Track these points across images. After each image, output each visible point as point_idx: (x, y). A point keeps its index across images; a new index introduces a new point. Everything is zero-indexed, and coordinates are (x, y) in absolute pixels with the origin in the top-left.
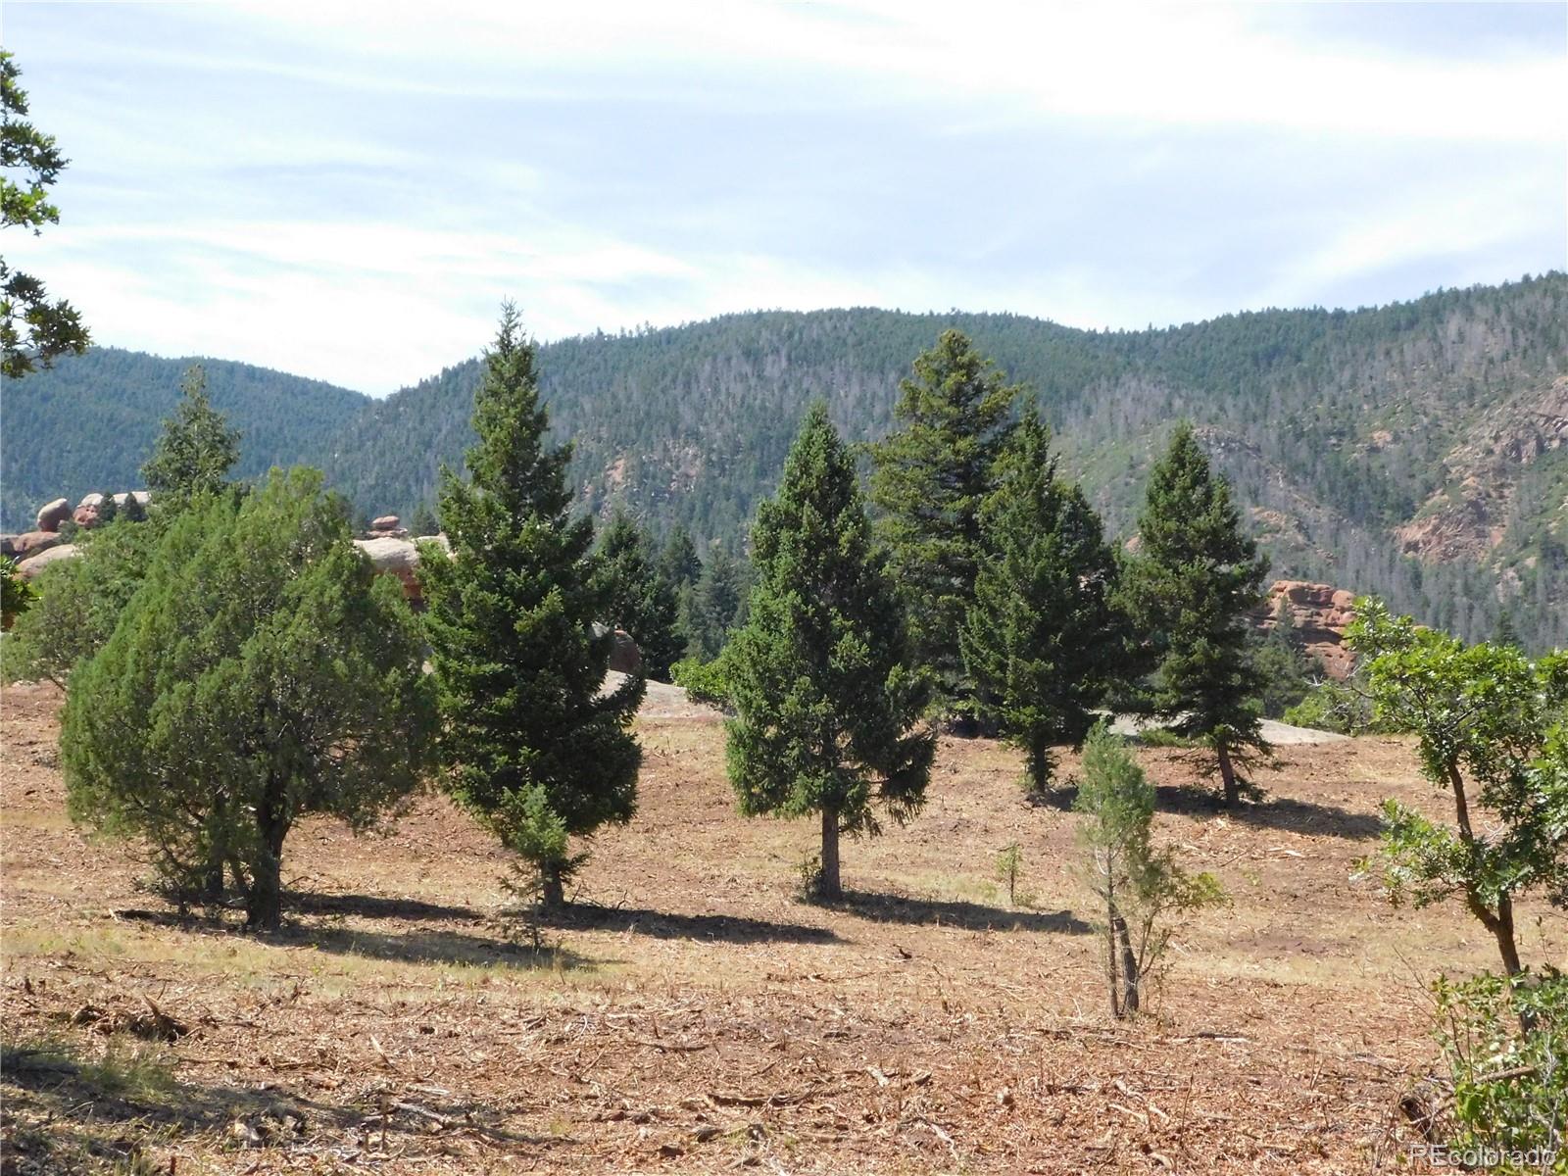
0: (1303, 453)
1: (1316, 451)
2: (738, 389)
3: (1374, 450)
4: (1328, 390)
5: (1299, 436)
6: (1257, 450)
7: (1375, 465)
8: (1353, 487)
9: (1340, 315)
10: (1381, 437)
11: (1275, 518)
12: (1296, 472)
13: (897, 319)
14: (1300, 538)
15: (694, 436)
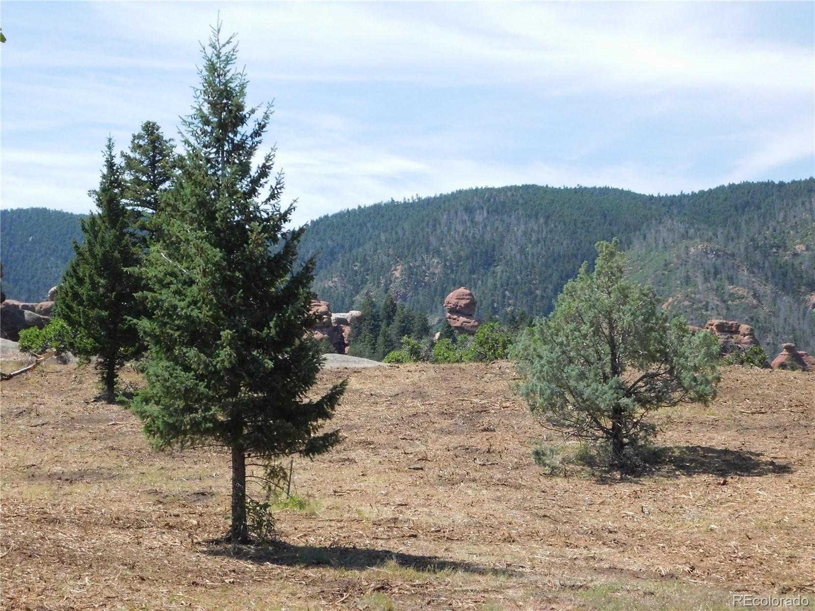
0: (758, 257)
1: (765, 255)
2: (460, 228)
3: (796, 255)
4: (772, 223)
5: (756, 248)
6: (733, 255)
7: (796, 263)
8: (785, 275)
9: (782, 184)
10: (800, 248)
11: (741, 291)
12: (754, 267)
13: (546, 190)
14: (755, 302)
15: (437, 253)
